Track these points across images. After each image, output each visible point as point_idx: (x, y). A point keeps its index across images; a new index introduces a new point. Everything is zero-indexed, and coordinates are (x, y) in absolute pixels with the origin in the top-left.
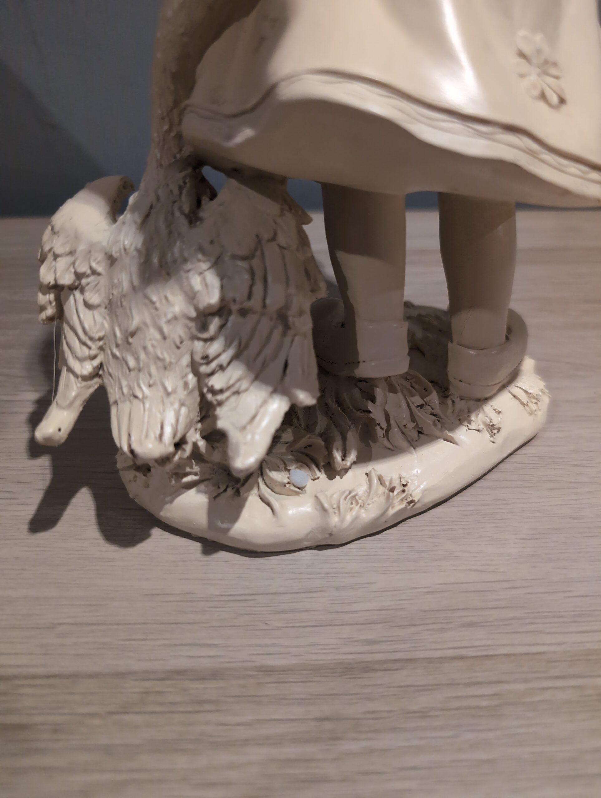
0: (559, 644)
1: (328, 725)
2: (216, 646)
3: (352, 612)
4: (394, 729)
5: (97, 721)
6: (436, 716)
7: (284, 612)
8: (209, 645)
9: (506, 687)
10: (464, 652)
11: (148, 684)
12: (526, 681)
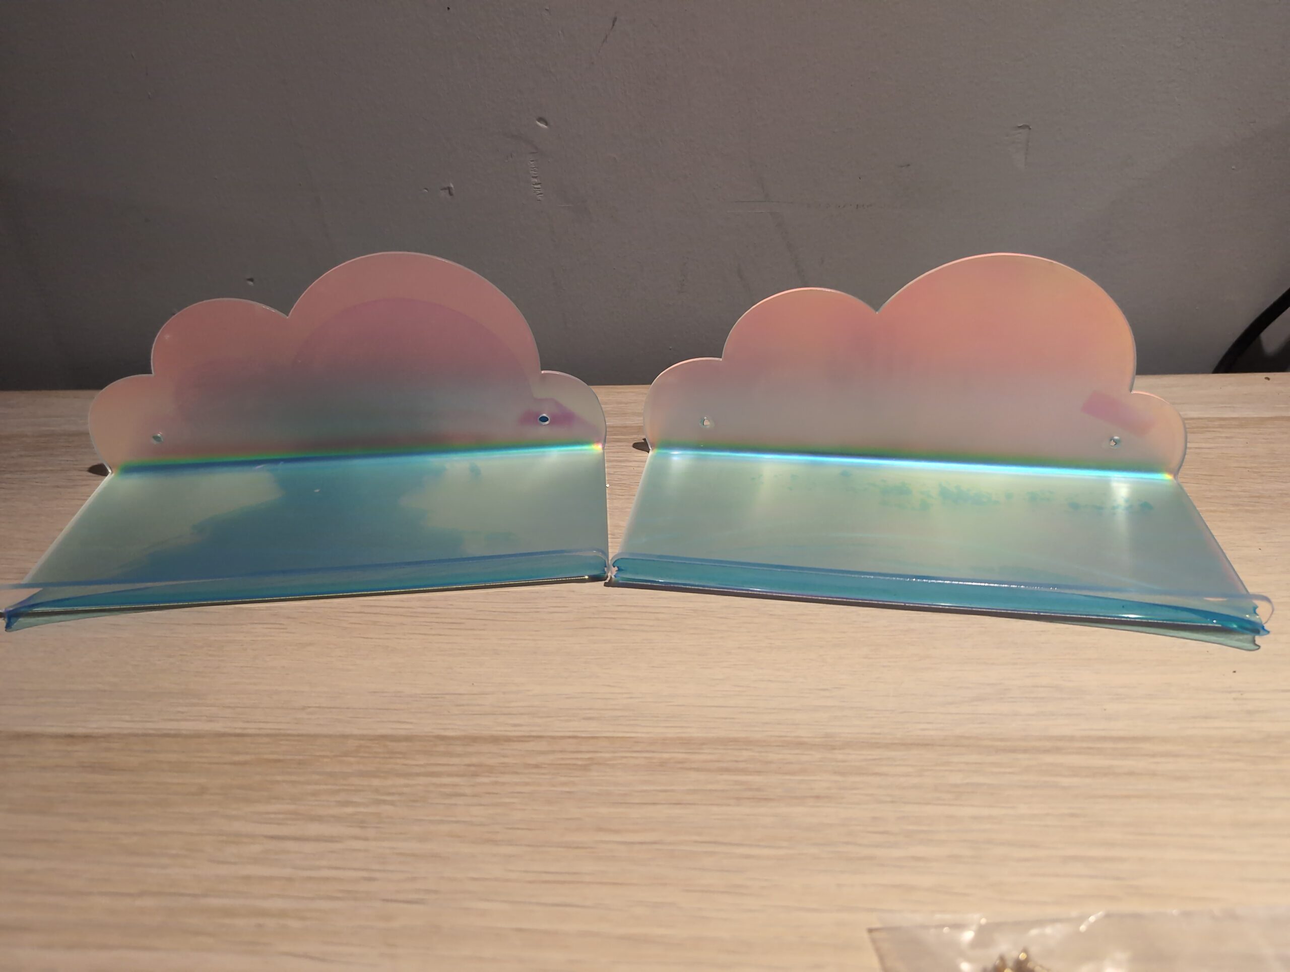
0: (648, 733)
1: (473, 768)
2: (411, 723)
3: (509, 707)
4: (516, 773)
5: (325, 760)
6: (545, 768)
7: (463, 705)
8: (407, 723)
9: (599, 755)
10: (579, 734)
11: (362, 742)
12: (614, 752)
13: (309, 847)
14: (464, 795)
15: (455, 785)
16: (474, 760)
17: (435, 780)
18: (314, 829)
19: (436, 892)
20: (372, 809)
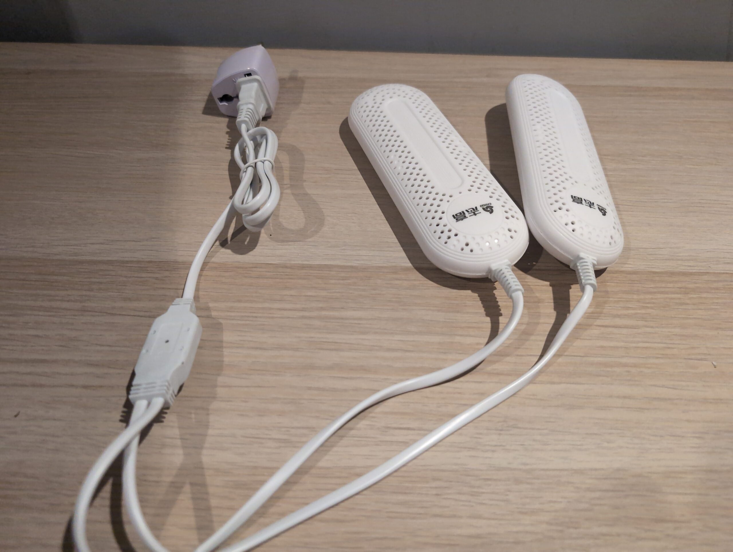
13: (625, 331)
14: (688, 304)
15: (680, 299)
16: (679, 285)
17: (666, 296)
18: (618, 322)
19: (709, 354)
20: (643, 311)
